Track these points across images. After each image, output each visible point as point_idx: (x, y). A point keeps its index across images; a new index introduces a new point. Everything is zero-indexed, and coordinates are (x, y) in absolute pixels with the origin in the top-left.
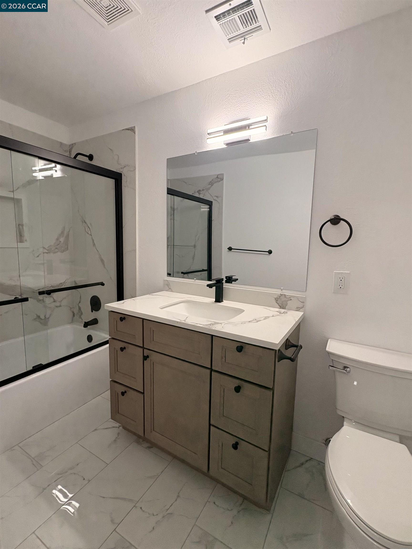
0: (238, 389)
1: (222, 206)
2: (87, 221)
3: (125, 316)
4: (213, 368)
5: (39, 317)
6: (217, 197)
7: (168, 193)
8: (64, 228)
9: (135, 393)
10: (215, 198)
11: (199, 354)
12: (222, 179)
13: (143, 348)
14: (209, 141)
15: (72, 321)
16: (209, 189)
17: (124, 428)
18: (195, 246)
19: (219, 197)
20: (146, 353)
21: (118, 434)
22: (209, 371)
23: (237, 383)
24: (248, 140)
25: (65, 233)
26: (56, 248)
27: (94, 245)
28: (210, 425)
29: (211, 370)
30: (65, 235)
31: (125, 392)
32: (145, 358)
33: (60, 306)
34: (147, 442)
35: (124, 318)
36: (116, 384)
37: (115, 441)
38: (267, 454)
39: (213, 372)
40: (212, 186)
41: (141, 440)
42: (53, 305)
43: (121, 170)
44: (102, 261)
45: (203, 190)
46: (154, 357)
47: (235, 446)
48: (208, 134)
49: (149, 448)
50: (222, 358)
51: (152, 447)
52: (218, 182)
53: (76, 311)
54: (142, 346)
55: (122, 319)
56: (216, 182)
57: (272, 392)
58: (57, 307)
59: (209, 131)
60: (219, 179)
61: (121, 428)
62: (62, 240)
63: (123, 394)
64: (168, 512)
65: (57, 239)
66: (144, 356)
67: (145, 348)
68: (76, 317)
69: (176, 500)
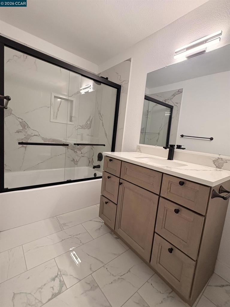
0: (177, 211)
1: (180, 108)
2: (101, 113)
3: (112, 159)
4: (161, 195)
5: (74, 160)
6: (177, 103)
7: (145, 99)
8: (90, 116)
9: (113, 204)
10: (176, 104)
11: (153, 185)
12: (182, 92)
13: (120, 178)
14: (175, 57)
15: (88, 166)
16: (172, 98)
17: (105, 223)
18: (159, 134)
19: (179, 103)
20: (121, 181)
21: (102, 226)
22: (158, 197)
23: (177, 207)
24: (204, 51)
25: (91, 119)
26: (86, 127)
27: (103, 126)
28: (154, 232)
29: (160, 196)
30: (90, 120)
31: (108, 202)
32: (120, 184)
33: (84, 156)
34: (116, 235)
35: (112, 160)
36: (104, 197)
37: (99, 229)
38: (194, 263)
39: (160, 198)
40: (174, 96)
41: (113, 233)
42: (81, 155)
43: (121, 84)
44: (106, 134)
45: (168, 100)
46: (125, 184)
47: (171, 250)
48: (175, 53)
49: (116, 238)
50: (168, 189)
51: (118, 239)
52: (178, 94)
53: (91, 160)
54: (119, 177)
55: (110, 160)
56: (177, 94)
57: (204, 218)
58: (82, 156)
59: (176, 51)
60: (179, 92)
61: (103, 223)
62: (89, 123)
63: (106, 203)
64: (122, 277)
65: (87, 122)
66: (120, 183)
67: (121, 178)
68: (91, 163)
69: (128, 272)
